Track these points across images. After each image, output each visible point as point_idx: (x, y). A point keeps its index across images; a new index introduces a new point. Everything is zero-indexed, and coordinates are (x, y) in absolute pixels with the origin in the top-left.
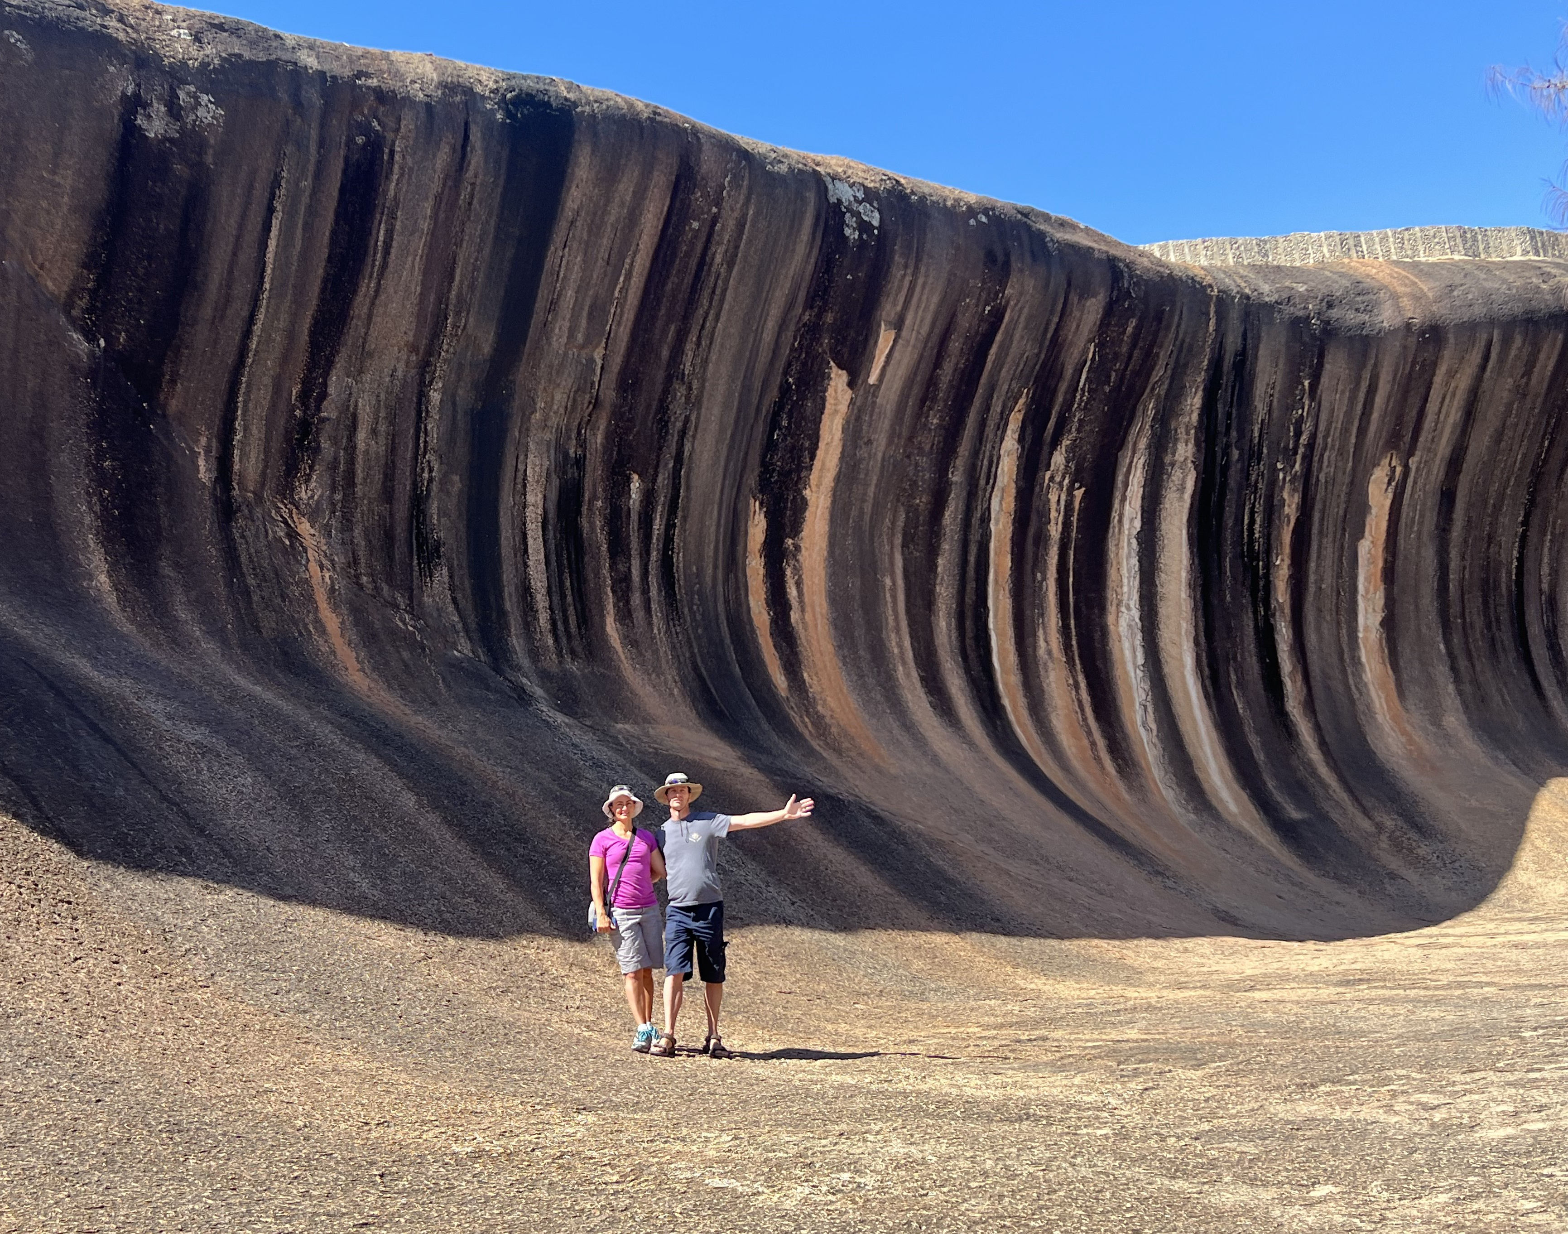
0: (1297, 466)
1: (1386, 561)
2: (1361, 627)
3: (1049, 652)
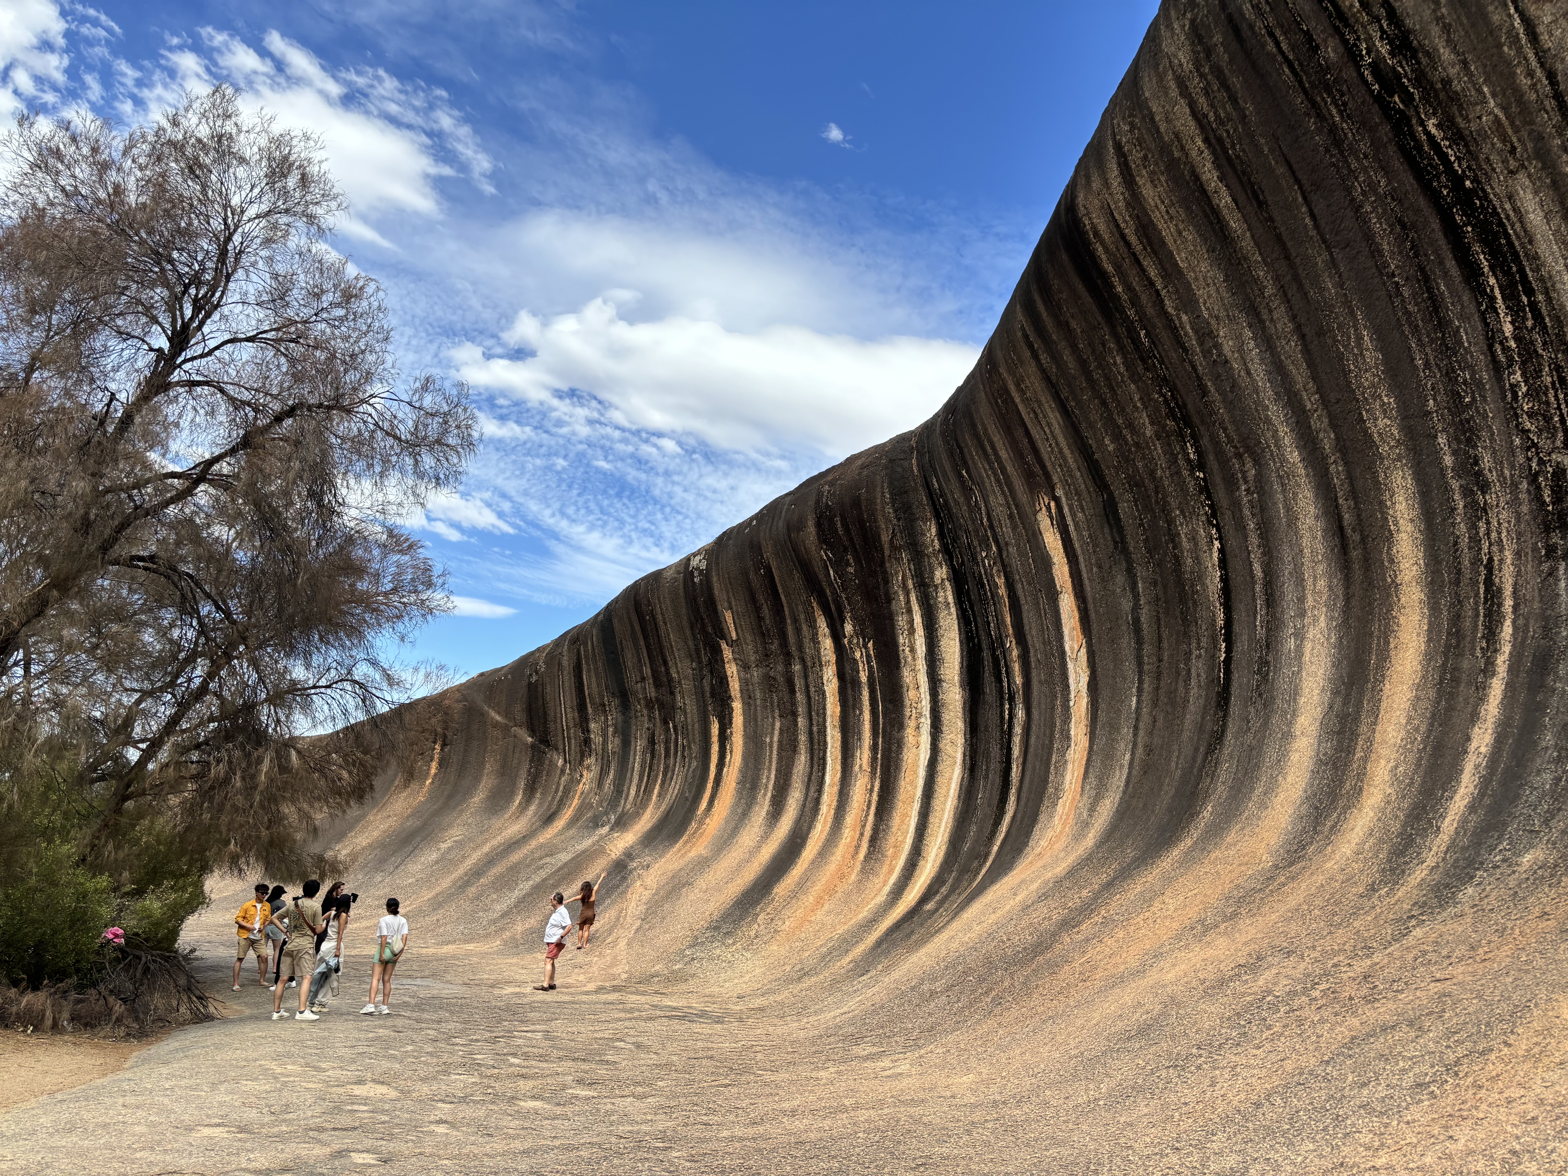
0: (993, 548)
1: (1079, 609)
2: (1073, 694)
3: (861, 766)
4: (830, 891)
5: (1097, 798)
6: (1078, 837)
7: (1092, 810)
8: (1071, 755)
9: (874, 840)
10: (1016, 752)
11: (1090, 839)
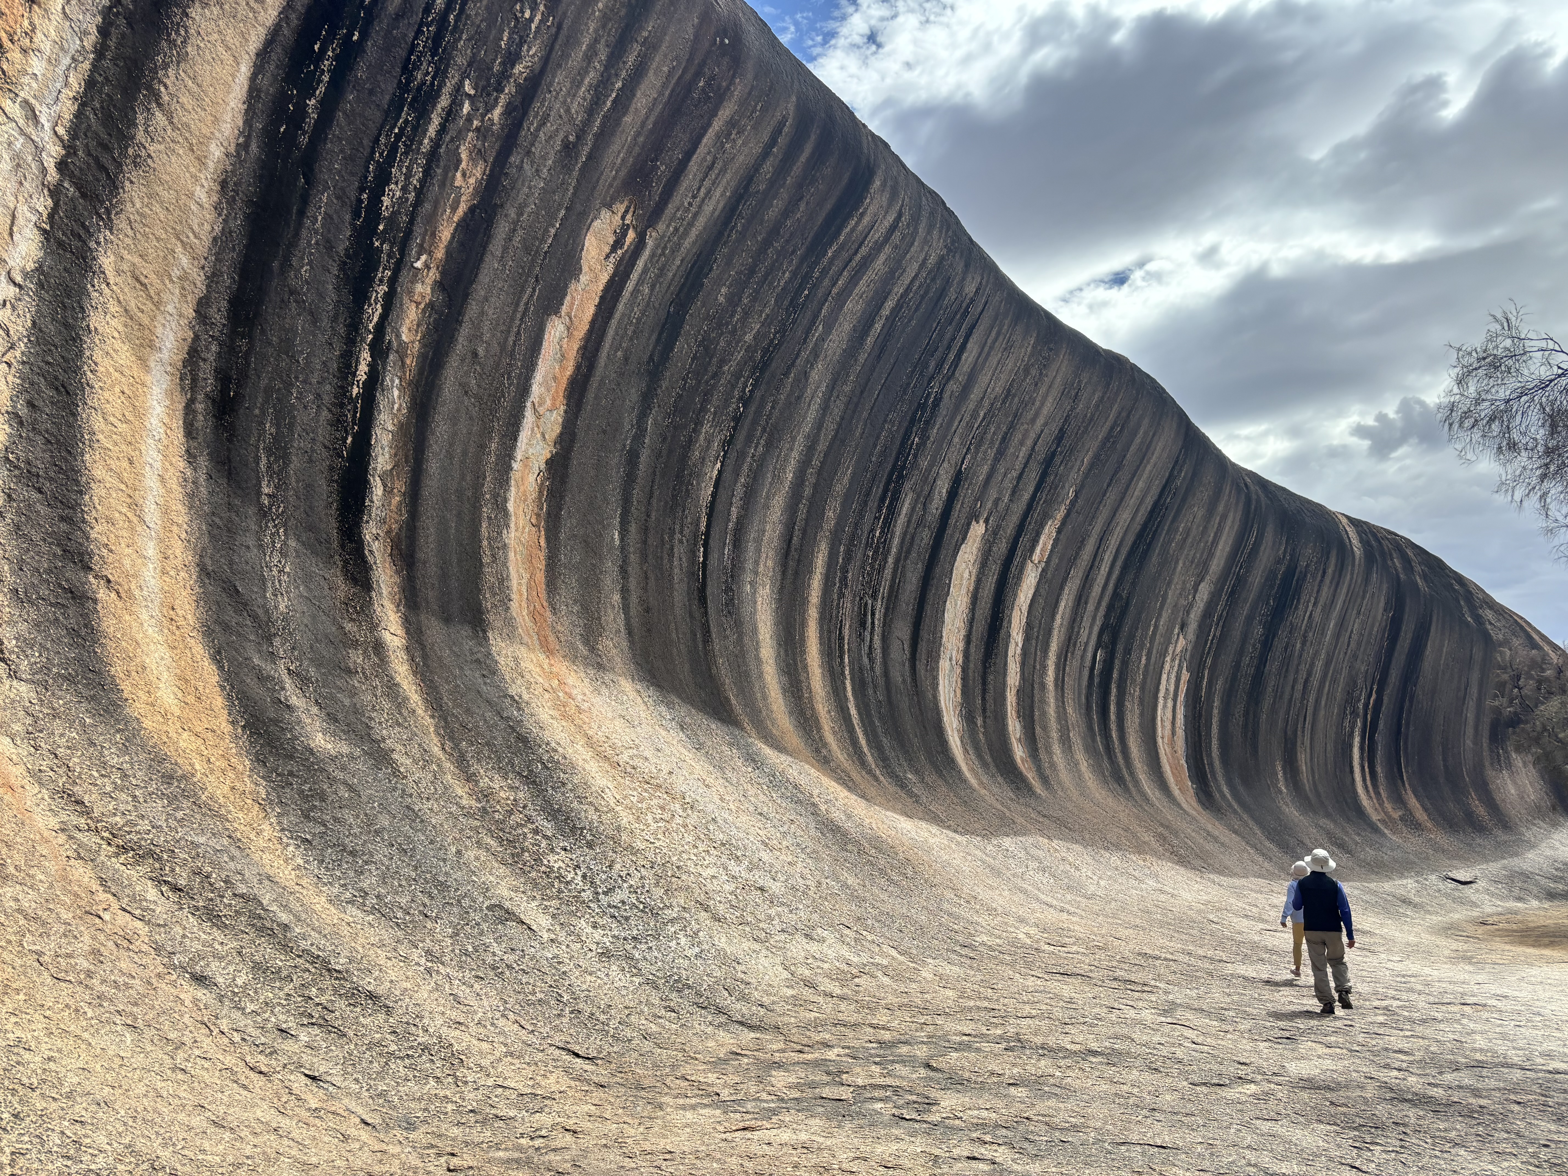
0: (496, 114)
1: (578, 367)
2: (519, 454)
8: (510, 539)
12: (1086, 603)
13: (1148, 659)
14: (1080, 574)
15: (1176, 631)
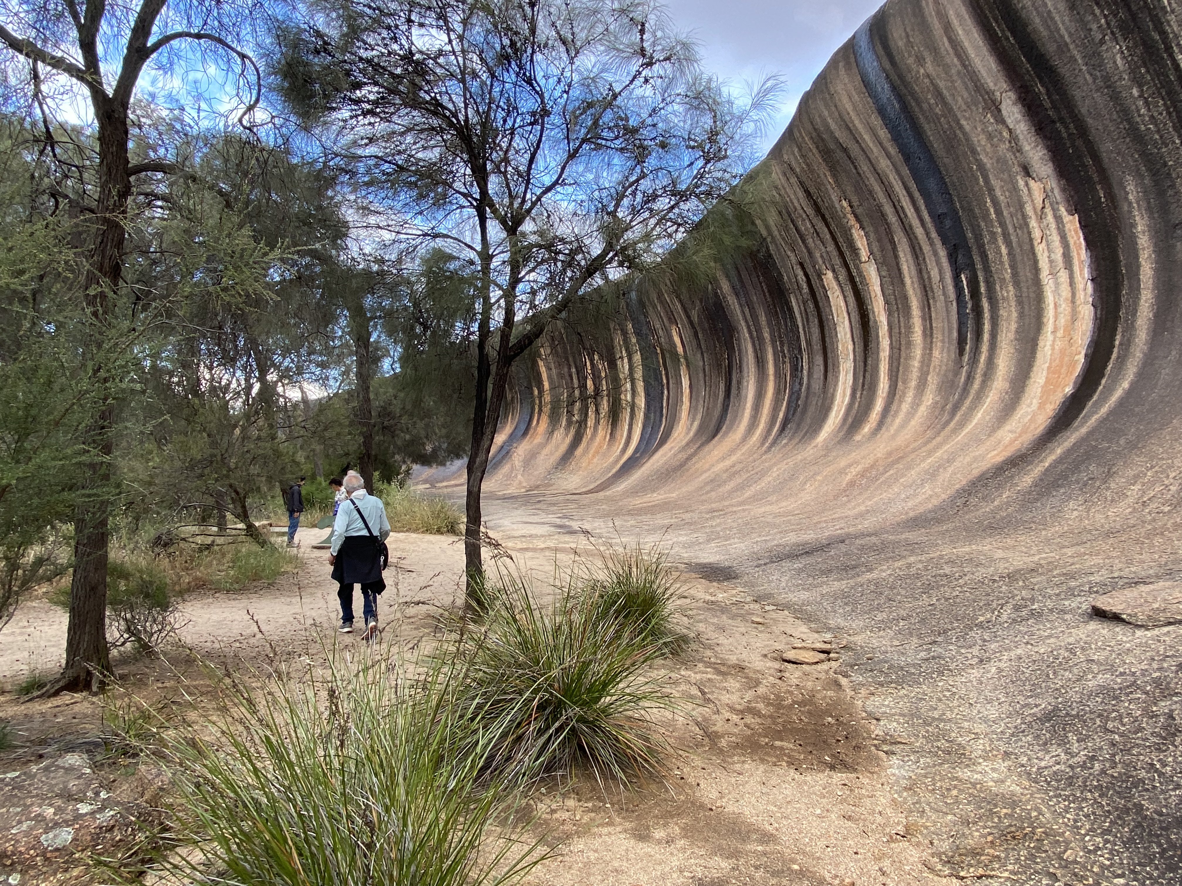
4: (597, 452)
5: (693, 421)
6: (687, 434)
7: (691, 425)
8: (684, 407)
9: (611, 434)
10: (665, 405)
11: (692, 434)
12: (921, 249)
13: (1009, 244)
14: (902, 234)
15: (1021, 183)
